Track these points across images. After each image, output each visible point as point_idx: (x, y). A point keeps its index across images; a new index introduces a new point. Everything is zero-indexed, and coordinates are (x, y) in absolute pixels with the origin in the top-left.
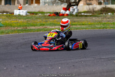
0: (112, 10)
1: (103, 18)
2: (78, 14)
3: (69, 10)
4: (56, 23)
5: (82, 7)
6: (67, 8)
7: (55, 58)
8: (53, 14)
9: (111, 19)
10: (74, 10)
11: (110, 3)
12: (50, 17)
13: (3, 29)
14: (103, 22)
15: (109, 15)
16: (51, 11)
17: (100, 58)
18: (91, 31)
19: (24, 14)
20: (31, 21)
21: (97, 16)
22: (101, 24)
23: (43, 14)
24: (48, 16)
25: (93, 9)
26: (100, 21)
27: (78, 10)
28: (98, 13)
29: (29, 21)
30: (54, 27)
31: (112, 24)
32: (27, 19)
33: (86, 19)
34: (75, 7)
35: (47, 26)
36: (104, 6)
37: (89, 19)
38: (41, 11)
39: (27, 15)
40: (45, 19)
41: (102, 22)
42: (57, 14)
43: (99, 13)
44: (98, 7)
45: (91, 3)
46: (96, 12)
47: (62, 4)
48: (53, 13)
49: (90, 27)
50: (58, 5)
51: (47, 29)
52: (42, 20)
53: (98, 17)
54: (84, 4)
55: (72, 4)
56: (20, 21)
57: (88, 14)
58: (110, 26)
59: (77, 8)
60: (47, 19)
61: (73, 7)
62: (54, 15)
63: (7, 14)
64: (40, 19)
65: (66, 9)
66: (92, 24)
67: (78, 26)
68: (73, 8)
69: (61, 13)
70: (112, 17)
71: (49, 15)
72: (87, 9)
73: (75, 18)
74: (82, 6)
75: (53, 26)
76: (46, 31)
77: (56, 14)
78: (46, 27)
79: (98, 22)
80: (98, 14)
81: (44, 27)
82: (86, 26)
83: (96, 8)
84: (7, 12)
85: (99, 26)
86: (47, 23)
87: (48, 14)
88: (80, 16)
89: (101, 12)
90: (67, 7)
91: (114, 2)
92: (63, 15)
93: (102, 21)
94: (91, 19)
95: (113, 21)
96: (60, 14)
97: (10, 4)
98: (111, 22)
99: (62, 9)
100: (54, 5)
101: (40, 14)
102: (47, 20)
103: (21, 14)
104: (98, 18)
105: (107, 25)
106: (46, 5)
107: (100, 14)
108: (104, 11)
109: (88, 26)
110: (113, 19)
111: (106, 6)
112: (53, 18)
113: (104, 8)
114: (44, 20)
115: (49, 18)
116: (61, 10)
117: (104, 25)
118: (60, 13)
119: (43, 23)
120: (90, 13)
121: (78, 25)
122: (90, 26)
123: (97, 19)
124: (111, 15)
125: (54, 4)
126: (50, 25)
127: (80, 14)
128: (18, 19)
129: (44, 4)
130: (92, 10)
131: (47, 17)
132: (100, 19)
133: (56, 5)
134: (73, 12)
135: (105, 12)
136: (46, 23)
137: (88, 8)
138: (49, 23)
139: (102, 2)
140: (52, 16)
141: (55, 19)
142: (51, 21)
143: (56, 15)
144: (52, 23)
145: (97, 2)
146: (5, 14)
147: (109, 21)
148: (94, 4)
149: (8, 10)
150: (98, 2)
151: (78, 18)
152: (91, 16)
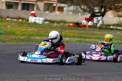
2: (102, 26)
3: (93, 21)
5: (110, 18)
6: (90, 19)
10: (98, 21)
13: (2, 37)
19: (41, 22)
20: (43, 31)
27: (103, 22)
29: (41, 30)
32: (40, 27)
34: (99, 18)
38: (63, 20)
39: (43, 23)
42: (78, 25)
55: (96, 14)
56: (30, 29)
59: (102, 19)
60: (64, 29)
61: (97, 18)
62: (73, 26)
63: (23, 20)
65: (88, 20)
67: (92, 40)
68: (97, 19)
69: (83, 24)
77: (77, 24)
84: (23, 19)
88: (104, 29)
90: (90, 17)
92: (85, 26)
96: (81, 25)
97: (28, 10)
99: (84, 19)
103: (37, 22)
115: (66, 29)
116: (82, 21)
118: (81, 23)
120: (120, 27)
121: (93, 38)
128: (30, 27)
137: (118, 21)
146: (20, 20)
149: (24, 17)
151: (100, 31)
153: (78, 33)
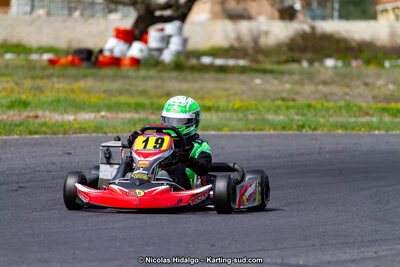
0: (342, 45)
1: (301, 83)
2: (182, 58)
3: (145, 42)
4: (81, 97)
5: (205, 28)
6: (137, 32)
7: (75, 259)
8: (70, 58)
9: (335, 89)
10: (166, 40)
11: (336, 14)
12: (56, 70)
14: (301, 101)
15: (327, 68)
16: (62, 44)
17: (281, 264)
18: (244, 138)
21: (271, 72)
22: (288, 108)
23: (22, 56)
24: (46, 63)
25: (256, 41)
26: (285, 95)
27: (185, 41)
28: (275, 58)
30: (71, 118)
31: (340, 108)
33: (221, 85)
34: (170, 28)
35: (40, 113)
36: (306, 28)
37: (233, 83)
38: (14, 40)
40: (33, 78)
41: (294, 100)
42: (88, 58)
43: (283, 58)
44: (279, 32)
45: (246, 10)
46: (267, 52)
47: (111, 11)
48: (67, 53)
49: (239, 120)
50: (93, 16)
51: (41, 125)
52: (17, 84)
53: (275, 78)
54: (215, 16)
55: (158, 13)
57: (231, 62)
58: (332, 120)
59: (180, 30)
60: (42, 78)
61: (160, 26)
62: (73, 63)
64: (9, 79)
65: (128, 37)
66: (247, 109)
68: (162, 30)
69: (107, 53)
70: (340, 78)
71: (52, 62)
72: (226, 36)
73: (170, 79)
74: (201, 24)
75: (66, 111)
76: (36, 133)
77: (84, 56)
78: (37, 117)
79: (274, 100)
80: (279, 63)
81: (25, 114)
82: (221, 115)
83: (267, 33)
85: (281, 117)
86: (42, 97)
87: (47, 57)
88: (193, 69)
89: (290, 55)
90: (136, 24)
91: (352, 8)
92: (116, 62)
93: (297, 93)
94: (243, 83)
95: (347, 98)
96: (101, 58)
98: (335, 101)
99: (113, 33)
100: (77, 14)
101: (9, 56)
102: (40, 83)
104: (276, 82)
105: (315, 115)
106: (39, 17)
107: (287, 62)
108: (304, 49)
109: (228, 115)
110: (348, 86)
111: (313, 28)
112: (69, 77)
113: (304, 36)
114: (28, 83)
115: (50, 76)
116: (106, 41)
117: (303, 115)
118: (101, 51)
119: (24, 97)
122: (241, 115)
123: (272, 85)
124: (335, 67)
125: (76, 9)
126: (57, 105)
127: (194, 61)
129: (28, 9)
130: (251, 45)
131: (43, 68)
132: (288, 86)
133: (82, 14)
134: (160, 50)
135: (309, 55)
136: (35, 95)
137: (232, 35)
138: (49, 96)
139: (298, 6)
140: (65, 66)
141: (76, 79)
142: (58, 90)
143: (81, 60)
144: (66, 100)
145: (272, 5)
147: (326, 97)
148: (259, 14)
150: (278, 6)
151: (185, 80)
152: (243, 70)
153: (105, 92)
